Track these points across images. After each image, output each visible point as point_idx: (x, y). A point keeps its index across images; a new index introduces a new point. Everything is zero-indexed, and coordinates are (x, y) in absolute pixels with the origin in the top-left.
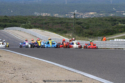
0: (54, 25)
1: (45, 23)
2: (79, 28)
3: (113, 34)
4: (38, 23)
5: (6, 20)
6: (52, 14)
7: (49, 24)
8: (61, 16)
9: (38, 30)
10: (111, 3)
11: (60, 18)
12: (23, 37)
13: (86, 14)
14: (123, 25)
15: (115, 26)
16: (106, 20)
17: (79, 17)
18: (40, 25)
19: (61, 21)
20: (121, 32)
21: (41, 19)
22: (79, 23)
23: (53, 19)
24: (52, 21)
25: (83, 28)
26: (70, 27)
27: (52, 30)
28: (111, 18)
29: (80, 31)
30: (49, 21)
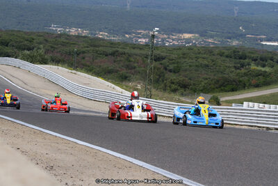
0: (96, 59)
2: (156, 71)
3: (236, 91)
4: (58, 50)
6: (93, 32)
7: (86, 54)
8: (115, 39)
9: (60, 68)
10: (236, 15)
11: (112, 44)
12: (26, 84)
13: (174, 37)
14: (263, 69)
15: (243, 71)
16: (221, 55)
17: (157, 44)
18: (63, 56)
19: (114, 49)
20: (257, 86)
21: (67, 41)
22: (158, 59)
23: (94, 43)
24: (92, 48)
25: (166, 69)
26: (136, 65)
27: (90, 71)
28: (234, 52)
29: (158, 77)
30: (85, 47)
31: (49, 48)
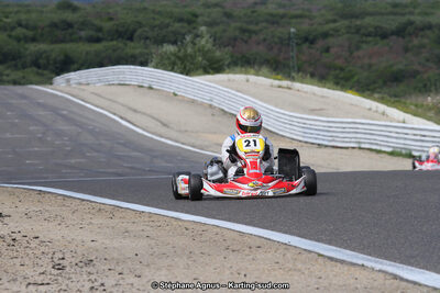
0: (358, 48)
1: (306, 39)
4: (261, 37)
5: (70, 25)
7: (331, 41)
9: (253, 78)
12: (165, 125)
18: (275, 51)
19: (404, 19)
21: (281, 11)
24: (346, 22)
27: (347, 79)
30: (328, 22)
31: (237, 33)
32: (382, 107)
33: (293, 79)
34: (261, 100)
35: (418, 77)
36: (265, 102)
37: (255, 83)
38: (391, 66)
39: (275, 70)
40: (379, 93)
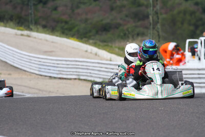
0: (78, 7)
2: (188, 17)
18: (18, 9)
27: (70, 29)
29: (192, 28)
32: (95, 49)
33: (31, 30)
34: (8, 45)
35: (121, 28)
36: (11, 46)
37: (4, 33)
38: (102, 20)
39: (18, 23)
40: (93, 39)
